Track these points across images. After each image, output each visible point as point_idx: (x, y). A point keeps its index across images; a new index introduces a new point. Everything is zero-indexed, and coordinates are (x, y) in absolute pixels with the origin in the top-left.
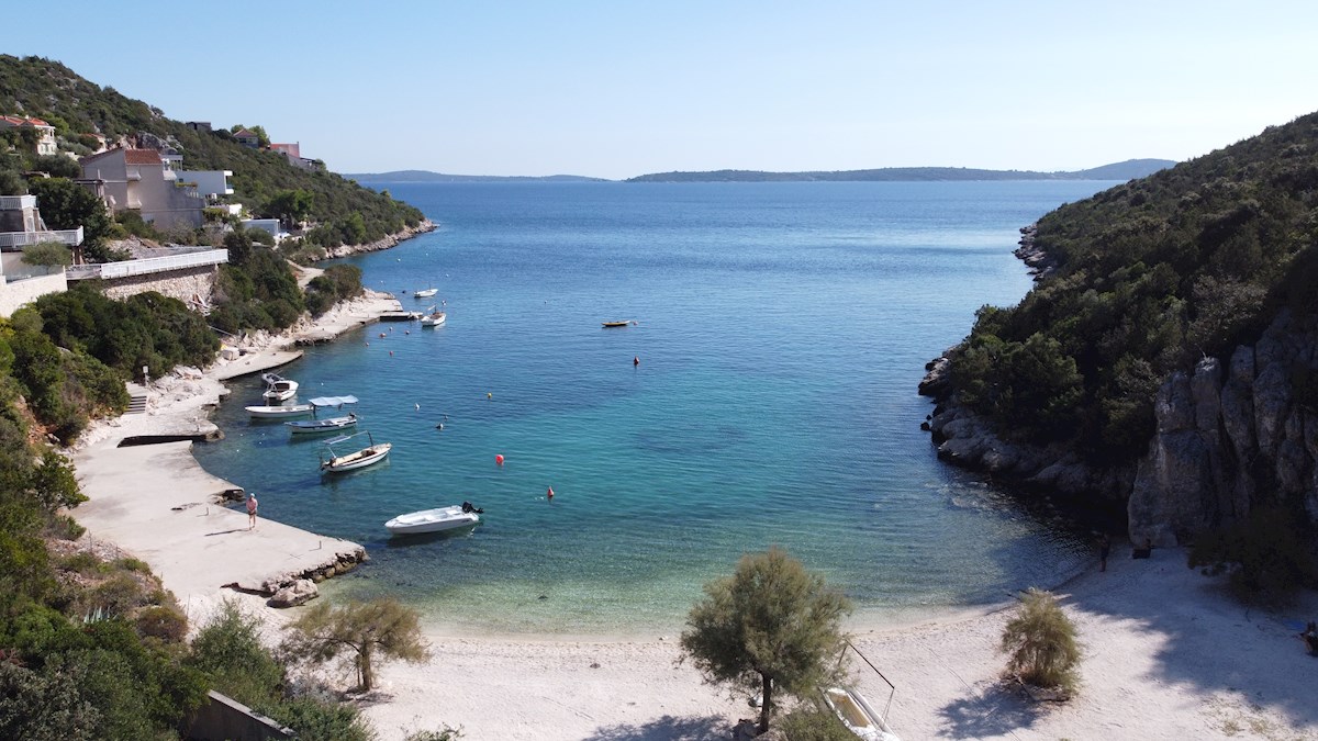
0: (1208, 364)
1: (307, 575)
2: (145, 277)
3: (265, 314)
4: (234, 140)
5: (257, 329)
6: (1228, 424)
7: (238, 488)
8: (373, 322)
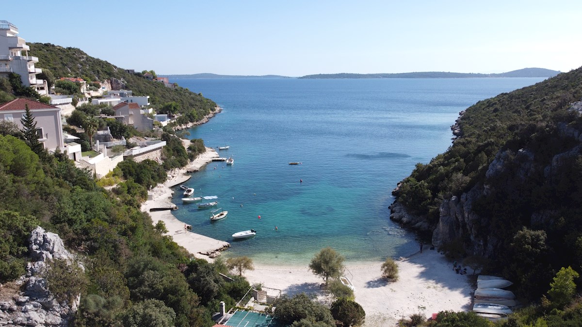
0: (454, 198)
1: (217, 250)
2: (143, 154)
3: (177, 162)
4: (144, 77)
5: (176, 167)
6: (457, 215)
8: (210, 162)
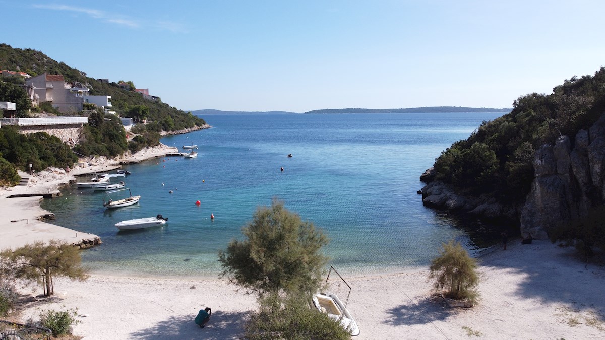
0: (562, 139)
2: (44, 127)
3: (105, 149)
4: (118, 87)
5: (100, 155)
6: (574, 170)
7: (52, 213)
8: (162, 156)
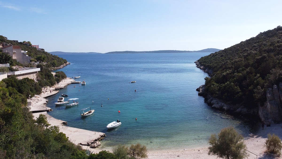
0: (275, 86)
1: (96, 140)
2: (23, 75)
3: (49, 83)
4: (24, 44)
5: (47, 86)
6: (281, 98)
7: (65, 122)
8: (70, 84)
